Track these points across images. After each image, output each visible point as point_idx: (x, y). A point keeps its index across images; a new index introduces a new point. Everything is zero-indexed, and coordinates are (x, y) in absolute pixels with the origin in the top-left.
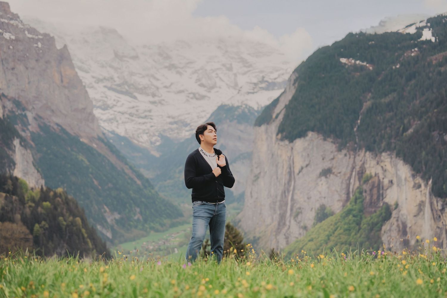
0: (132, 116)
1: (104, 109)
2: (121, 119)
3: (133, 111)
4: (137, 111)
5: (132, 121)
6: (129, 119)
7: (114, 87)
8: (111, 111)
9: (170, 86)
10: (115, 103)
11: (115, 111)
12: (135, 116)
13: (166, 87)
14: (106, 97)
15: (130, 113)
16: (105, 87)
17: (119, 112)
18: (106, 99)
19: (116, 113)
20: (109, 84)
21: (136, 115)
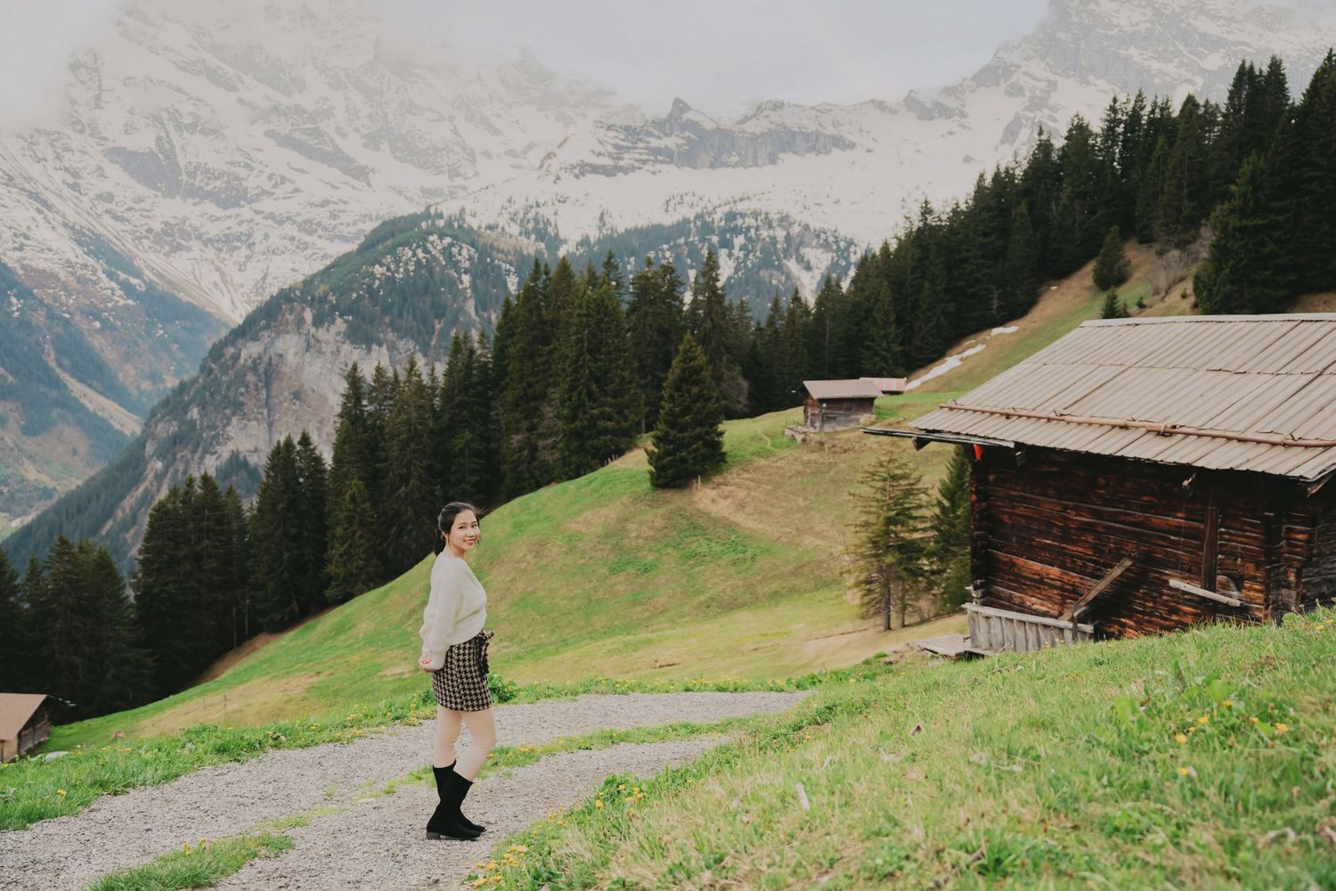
0: (311, 233)
1: (224, 204)
2: (267, 236)
3: (321, 215)
4: (334, 216)
5: (306, 246)
6: (292, 239)
7: (297, 135)
8: (246, 213)
9: (525, 152)
10: (268, 186)
11: (257, 212)
12: (320, 232)
13: (512, 153)
14: (247, 166)
15: (305, 222)
16: (270, 134)
17: (272, 216)
18: (243, 172)
19: (258, 218)
20: (283, 127)
21: (325, 229)
